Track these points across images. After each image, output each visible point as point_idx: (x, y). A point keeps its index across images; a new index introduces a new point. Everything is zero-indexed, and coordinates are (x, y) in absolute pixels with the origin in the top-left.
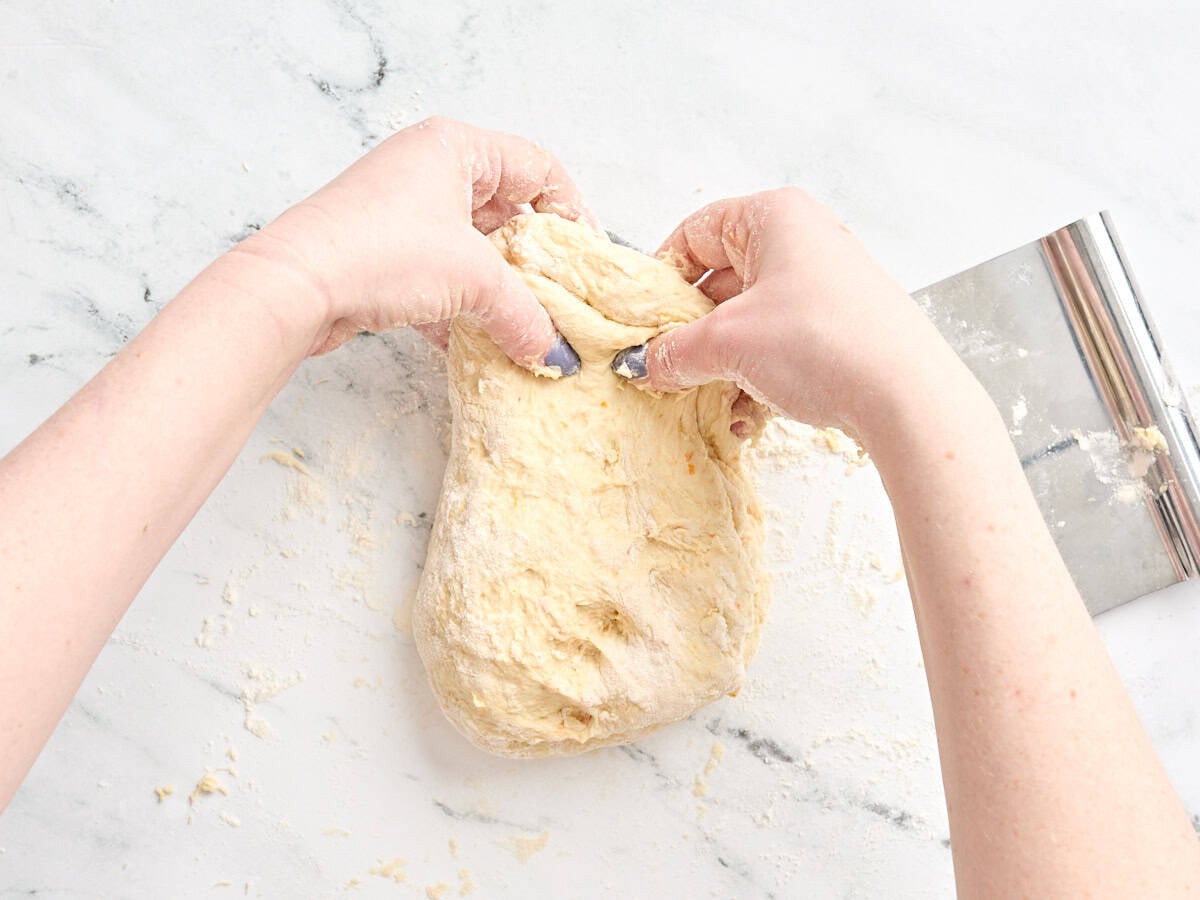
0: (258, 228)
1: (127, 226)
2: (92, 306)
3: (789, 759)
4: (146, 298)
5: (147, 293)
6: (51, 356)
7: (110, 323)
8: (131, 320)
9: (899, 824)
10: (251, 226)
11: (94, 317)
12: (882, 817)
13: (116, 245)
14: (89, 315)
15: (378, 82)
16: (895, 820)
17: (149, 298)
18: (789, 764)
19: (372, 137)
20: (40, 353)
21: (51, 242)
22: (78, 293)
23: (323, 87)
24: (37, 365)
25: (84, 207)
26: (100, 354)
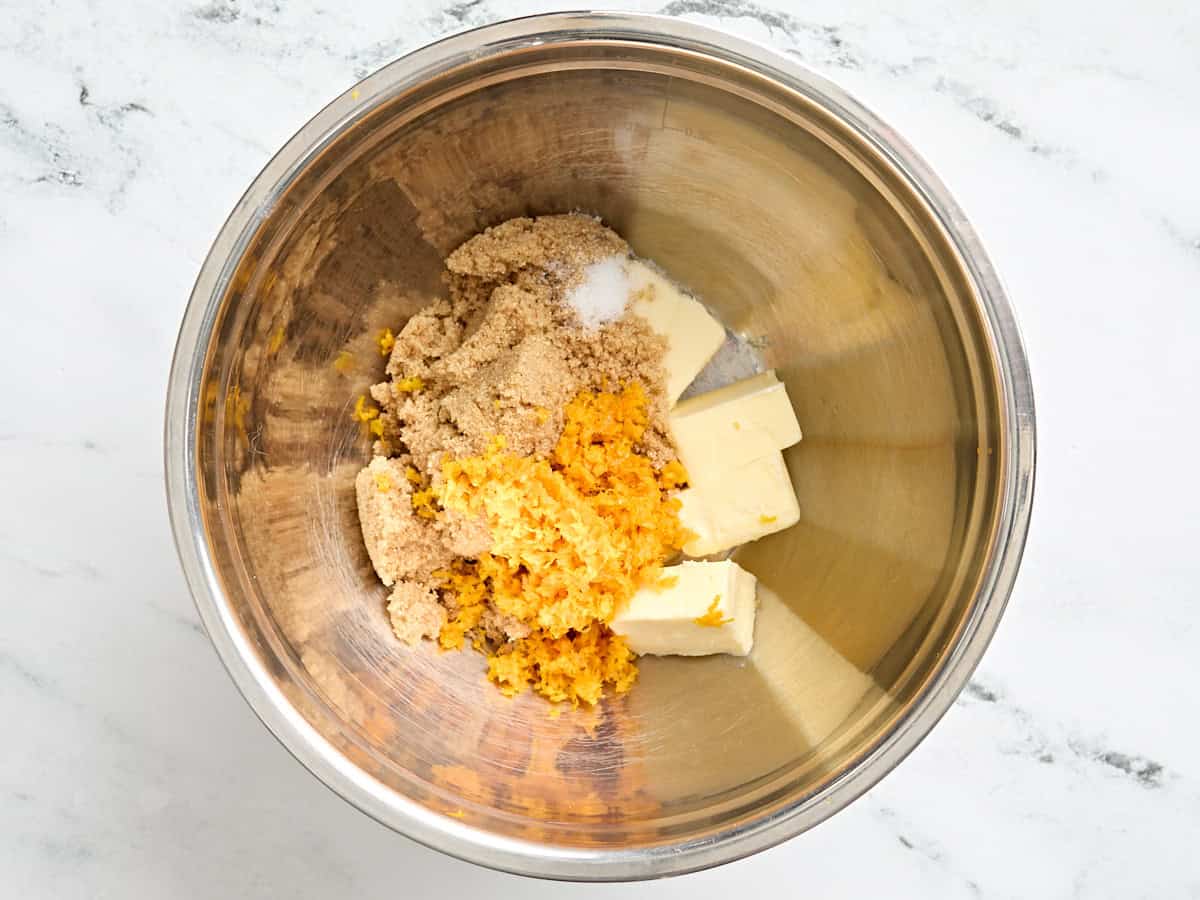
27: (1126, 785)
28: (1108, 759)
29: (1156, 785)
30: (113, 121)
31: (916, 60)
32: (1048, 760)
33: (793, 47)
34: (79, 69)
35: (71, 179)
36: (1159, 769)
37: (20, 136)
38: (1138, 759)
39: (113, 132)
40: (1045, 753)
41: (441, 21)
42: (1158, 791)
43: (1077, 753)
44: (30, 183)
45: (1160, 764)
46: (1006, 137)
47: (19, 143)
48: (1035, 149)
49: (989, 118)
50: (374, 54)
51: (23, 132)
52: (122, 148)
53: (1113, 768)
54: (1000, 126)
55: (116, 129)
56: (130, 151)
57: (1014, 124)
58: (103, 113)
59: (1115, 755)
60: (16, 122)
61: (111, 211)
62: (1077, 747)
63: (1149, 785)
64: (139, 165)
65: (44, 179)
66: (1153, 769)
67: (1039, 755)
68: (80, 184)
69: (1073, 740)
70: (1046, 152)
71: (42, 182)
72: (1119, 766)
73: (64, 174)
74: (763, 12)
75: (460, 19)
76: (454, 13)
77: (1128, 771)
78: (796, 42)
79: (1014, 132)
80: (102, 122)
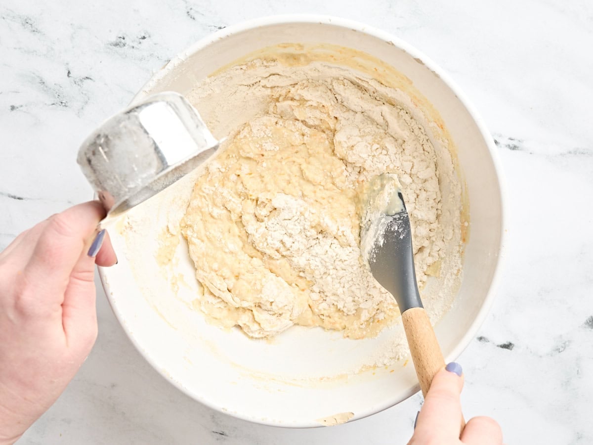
0: (124, 39)
1: (58, 39)
2: (41, 81)
4: (68, 75)
5: (69, 73)
6: (22, 106)
7: (50, 89)
8: (61, 87)
10: (120, 38)
11: (43, 86)
13: (52, 49)
14: (40, 85)
17: (70, 75)
20: (16, 105)
21: (20, 48)
22: (34, 73)
24: (15, 111)
25: (36, 30)
26: (46, 104)
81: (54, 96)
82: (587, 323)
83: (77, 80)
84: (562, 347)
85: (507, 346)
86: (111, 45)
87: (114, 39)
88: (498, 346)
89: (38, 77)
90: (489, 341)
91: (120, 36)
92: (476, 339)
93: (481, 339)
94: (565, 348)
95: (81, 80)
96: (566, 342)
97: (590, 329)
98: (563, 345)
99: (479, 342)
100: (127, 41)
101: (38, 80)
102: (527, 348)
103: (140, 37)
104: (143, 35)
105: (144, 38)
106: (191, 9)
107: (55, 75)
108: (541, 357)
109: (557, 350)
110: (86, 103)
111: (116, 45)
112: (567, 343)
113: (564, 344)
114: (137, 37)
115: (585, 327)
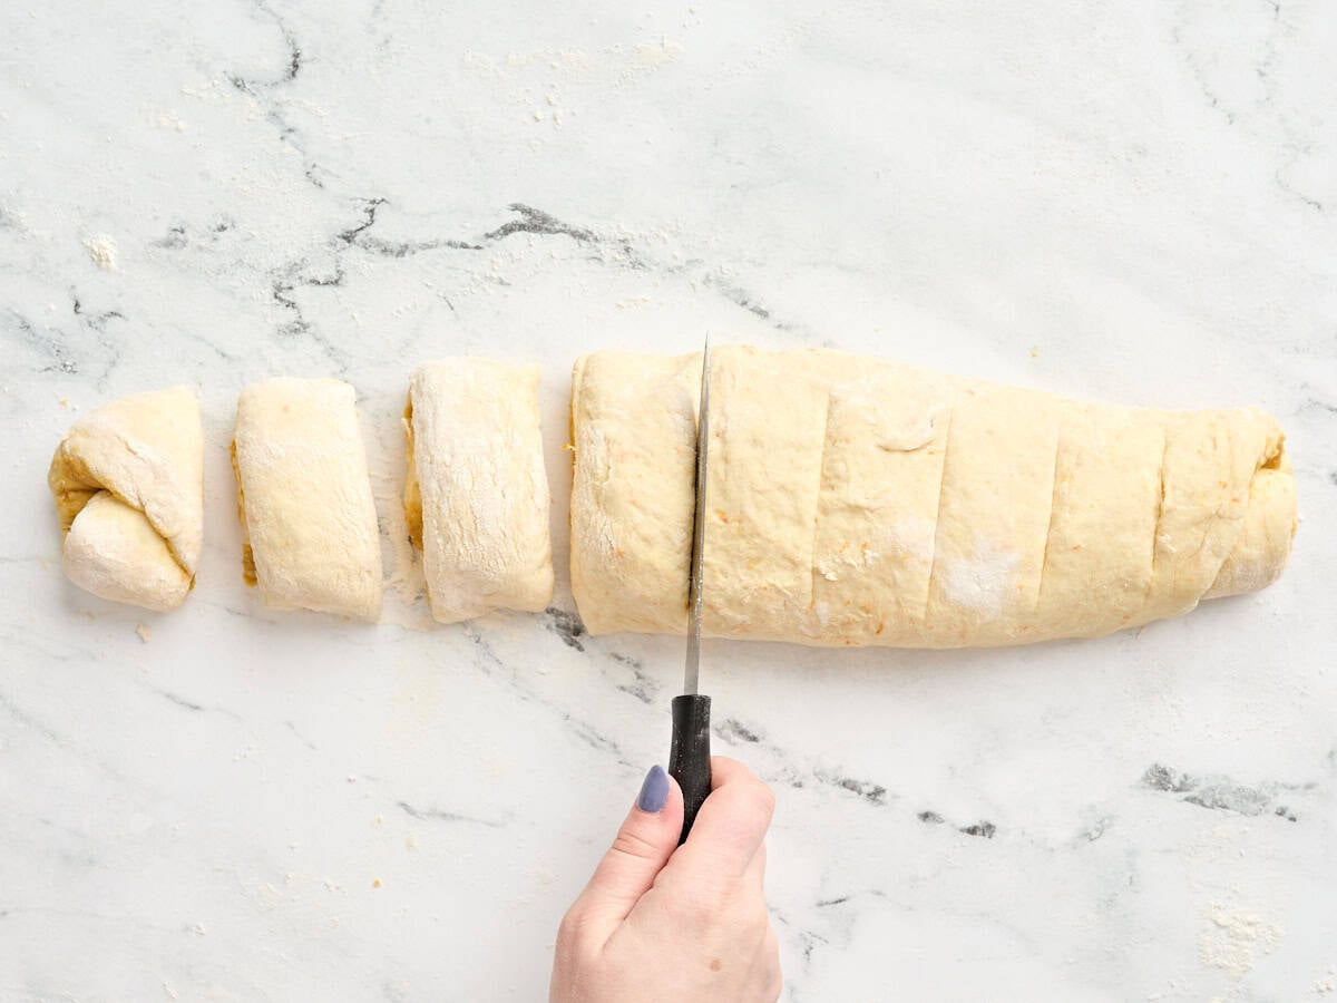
0: (182, 232)
1: (54, 239)
2: (23, 323)
3: (754, 739)
4: (75, 310)
5: (77, 305)
7: (41, 338)
8: (62, 334)
9: (874, 799)
10: (175, 230)
11: (26, 334)
12: (855, 793)
13: (42, 258)
14: (21, 331)
15: (293, 74)
16: (869, 795)
17: (80, 310)
18: (754, 743)
19: (290, 130)
23: (238, 84)
25: (8, 222)
26: (34, 370)
27: (858, 803)
28: (844, 785)
29: (881, 803)
30: (98, 325)
31: (689, 262)
32: (799, 785)
33: (596, 255)
34: (73, 287)
35: (69, 368)
36: (883, 791)
37: (32, 339)
38: (867, 784)
39: (99, 333)
40: (796, 781)
41: (333, 244)
42: (881, 808)
43: (821, 781)
44: (40, 372)
45: (884, 787)
46: (756, 317)
47: (30, 342)
48: (779, 326)
49: (744, 303)
50: (285, 270)
51: (34, 335)
52: (105, 345)
53: (848, 791)
54: (752, 310)
55: (101, 331)
56: (111, 347)
57: (763, 308)
58: (90, 319)
59: (849, 781)
60: (28, 327)
61: (100, 392)
62: (820, 775)
63: (875, 803)
64: (118, 356)
65: (48, 369)
66: (878, 792)
67: (792, 782)
68: (75, 372)
69: (817, 770)
70: (788, 328)
71: (49, 372)
72: (852, 789)
73: (65, 366)
74: (573, 229)
75: (349, 242)
76: (344, 238)
77: (860, 793)
78: (599, 251)
79: (764, 314)
80: (90, 326)
81: (50, 353)
82: (1146, 778)
83: (93, 319)
84: (1097, 830)
85: (983, 830)
86: (157, 245)
87: (162, 233)
88: (962, 830)
89: (17, 315)
90: (942, 822)
91: (174, 227)
92: (915, 817)
93: (926, 816)
94: (1101, 834)
95: (101, 319)
96: (1104, 819)
97: (1153, 791)
98: (1099, 826)
99: (921, 823)
100: (189, 235)
101: (17, 322)
102: (1023, 833)
103: (214, 227)
104: (220, 222)
105: (223, 228)
106: (314, 166)
107: (50, 311)
108: (1052, 850)
109: (1086, 835)
110: (113, 364)
111: (169, 244)
112: (1107, 821)
113: (1101, 822)
114: (209, 228)
115: (1143, 787)
